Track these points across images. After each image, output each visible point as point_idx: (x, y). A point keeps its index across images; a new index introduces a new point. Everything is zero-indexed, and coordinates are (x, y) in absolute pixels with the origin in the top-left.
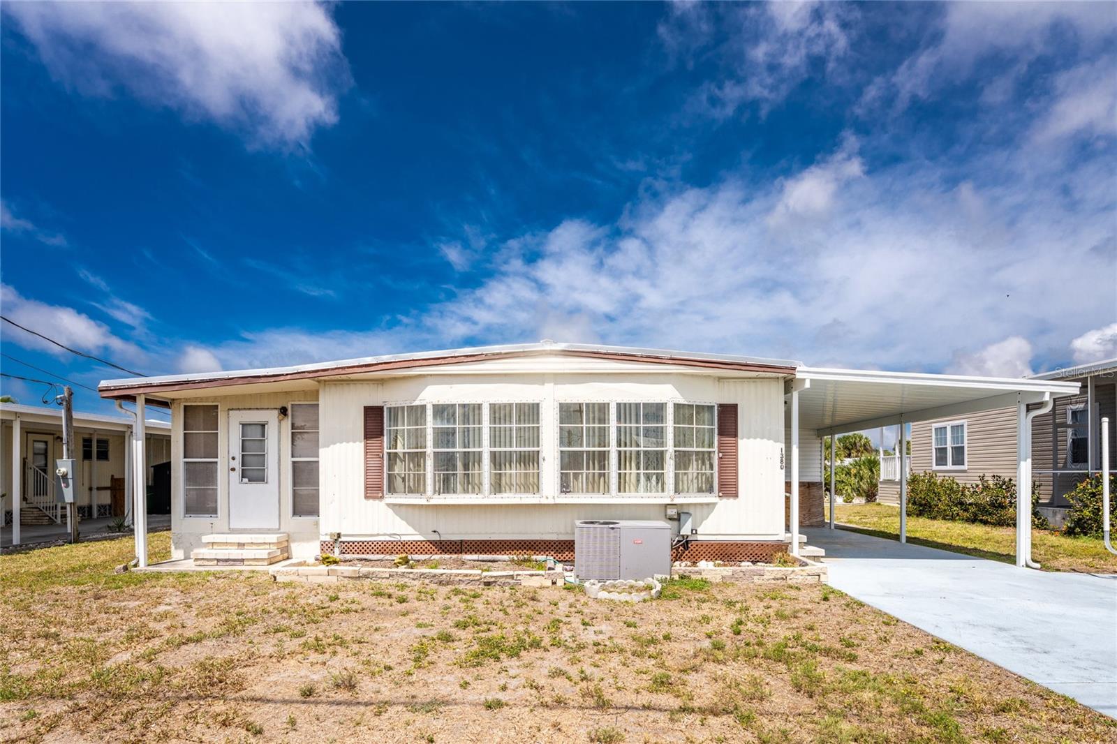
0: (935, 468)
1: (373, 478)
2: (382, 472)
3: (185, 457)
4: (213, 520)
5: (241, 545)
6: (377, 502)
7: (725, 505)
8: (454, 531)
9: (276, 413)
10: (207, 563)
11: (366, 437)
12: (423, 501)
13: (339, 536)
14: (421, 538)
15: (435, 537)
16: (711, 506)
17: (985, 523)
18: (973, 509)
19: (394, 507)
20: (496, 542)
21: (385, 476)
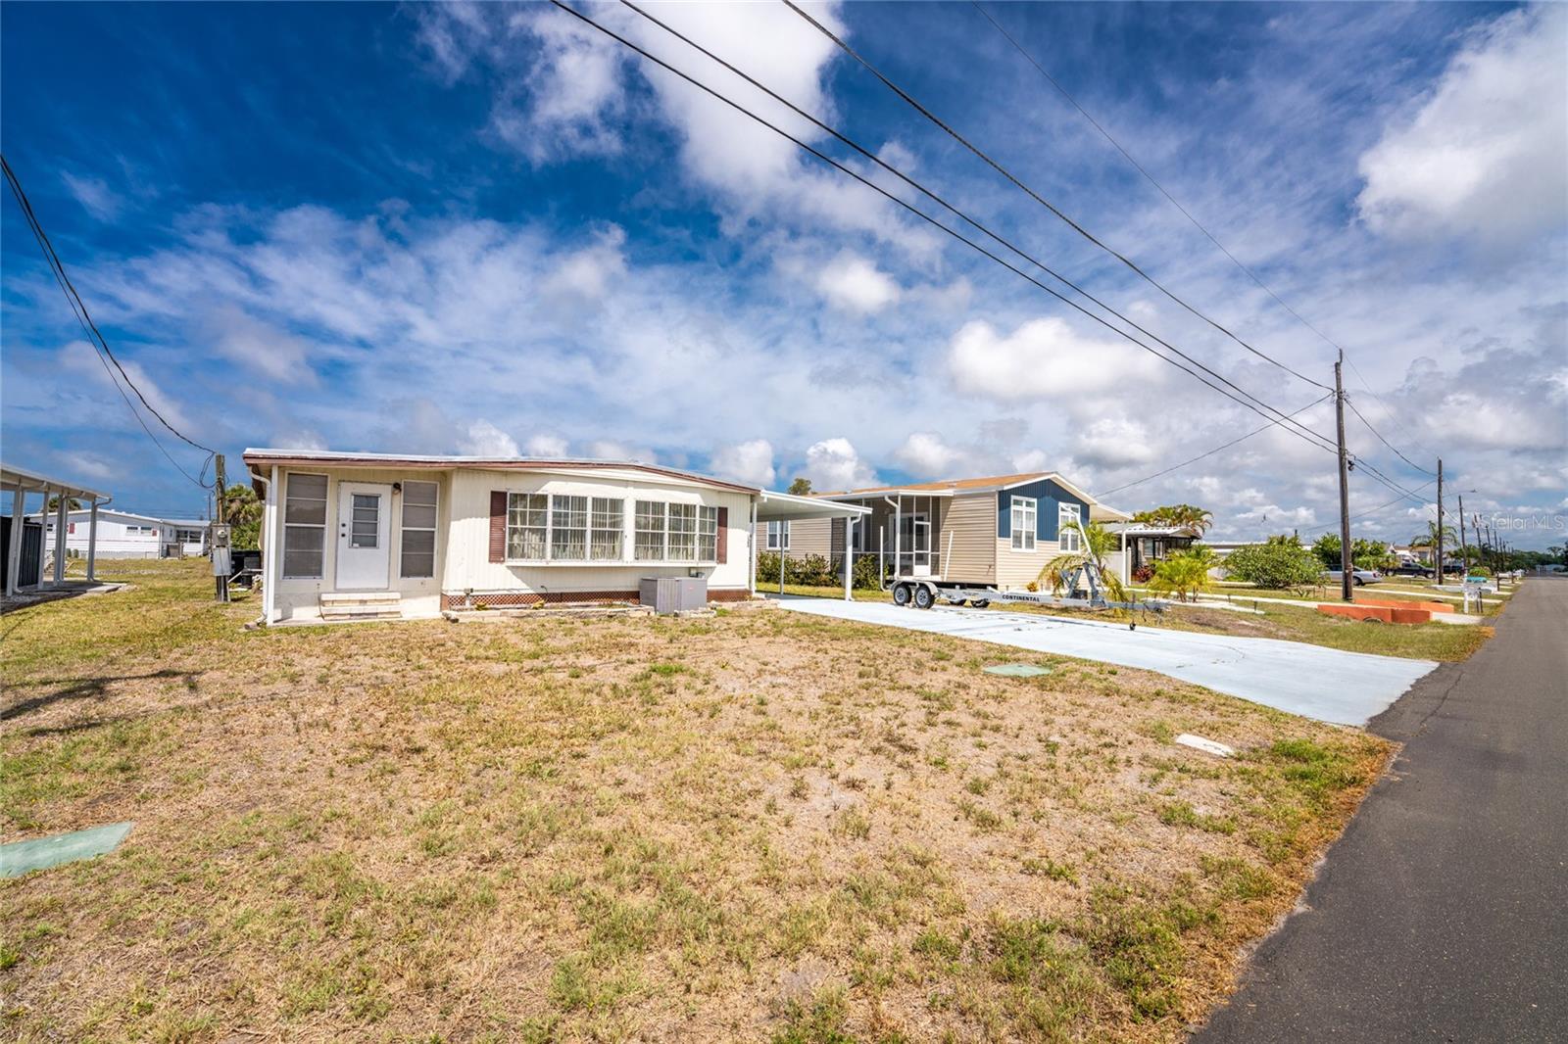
0: (768, 548)
1: (497, 546)
2: (504, 542)
3: (286, 522)
4: (318, 580)
5: (363, 602)
6: (499, 565)
7: (720, 567)
8: (556, 586)
9: (390, 487)
10: (338, 618)
11: (493, 514)
12: (544, 564)
13: (472, 590)
14: (531, 592)
15: (543, 591)
16: (712, 568)
17: (809, 584)
18: (802, 576)
19: (511, 568)
20: (585, 593)
21: (507, 545)
